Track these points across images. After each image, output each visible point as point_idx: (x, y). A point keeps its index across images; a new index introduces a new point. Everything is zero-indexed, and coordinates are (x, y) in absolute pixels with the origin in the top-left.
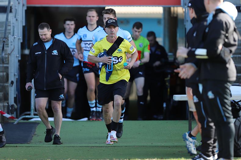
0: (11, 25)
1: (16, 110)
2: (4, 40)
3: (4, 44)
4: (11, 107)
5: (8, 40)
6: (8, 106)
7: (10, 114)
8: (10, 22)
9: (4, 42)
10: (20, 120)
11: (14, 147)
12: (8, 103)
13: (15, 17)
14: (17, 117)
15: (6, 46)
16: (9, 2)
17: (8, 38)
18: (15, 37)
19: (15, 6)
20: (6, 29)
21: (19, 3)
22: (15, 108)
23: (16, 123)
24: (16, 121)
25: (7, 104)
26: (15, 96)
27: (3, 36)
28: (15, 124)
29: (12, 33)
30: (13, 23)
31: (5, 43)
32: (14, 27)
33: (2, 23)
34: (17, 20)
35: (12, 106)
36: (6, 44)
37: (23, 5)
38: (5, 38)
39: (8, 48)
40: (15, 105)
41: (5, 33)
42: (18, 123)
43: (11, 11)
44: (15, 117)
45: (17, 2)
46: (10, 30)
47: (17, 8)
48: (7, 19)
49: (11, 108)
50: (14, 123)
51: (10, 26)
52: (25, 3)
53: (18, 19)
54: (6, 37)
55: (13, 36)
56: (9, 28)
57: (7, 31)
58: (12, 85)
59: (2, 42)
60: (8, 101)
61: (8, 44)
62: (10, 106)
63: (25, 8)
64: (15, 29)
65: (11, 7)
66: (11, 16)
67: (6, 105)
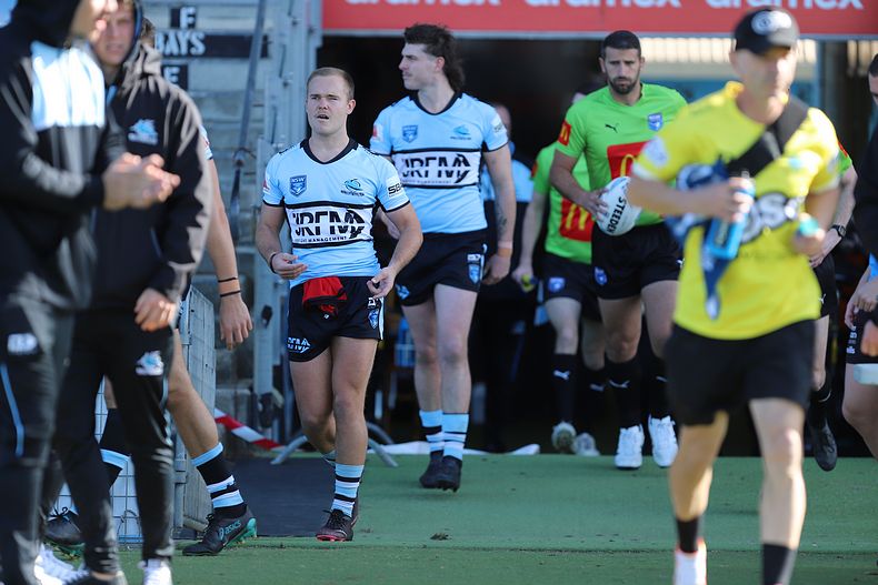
0: (267, 103)
1: (279, 413)
2: (240, 157)
3: (238, 173)
4: (262, 402)
5: (255, 157)
6: (253, 397)
7: (260, 428)
8: (262, 92)
9: (239, 163)
10: (293, 451)
11: (273, 547)
12: (251, 389)
13: (280, 75)
14: (283, 441)
15: (248, 178)
16: (260, 21)
17: (255, 150)
18: (280, 145)
19: (282, 35)
20: (246, 119)
21: (294, 23)
22: (275, 406)
23: (278, 460)
24: (280, 454)
25: (247, 392)
26: (278, 362)
27: (236, 144)
28: (276, 465)
29: (267, 134)
30: (273, 97)
31: (243, 170)
32: (275, 108)
33: (234, 95)
34: (285, 84)
35: (267, 398)
36: (247, 174)
37: (311, 31)
38: (242, 149)
39: (252, 188)
40: (276, 393)
41: (244, 133)
42: (287, 462)
43: (265, 54)
44: (276, 440)
45: (289, 21)
46: (261, 121)
47: (286, 41)
48: (251, 81)
49: (260, 406)
50: (273, 459)
51: (262, 106)
52: (316, 22)
53: (290, 81)
54: (247, 147)
55: (272, 143)
56: (256, 113)
57: (252, 125)
58: (265, 321)
59: (231, 164)
60: (250, 381)
61: (254, 173)
62: (259, 398)
63: (317, 42)
64: (279, 118)
65: (265, 38)
66: (265, 68)
67: (243, 396)
